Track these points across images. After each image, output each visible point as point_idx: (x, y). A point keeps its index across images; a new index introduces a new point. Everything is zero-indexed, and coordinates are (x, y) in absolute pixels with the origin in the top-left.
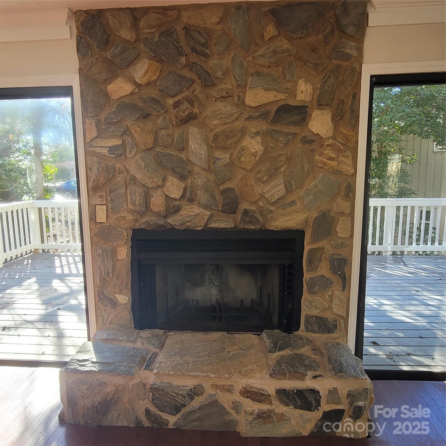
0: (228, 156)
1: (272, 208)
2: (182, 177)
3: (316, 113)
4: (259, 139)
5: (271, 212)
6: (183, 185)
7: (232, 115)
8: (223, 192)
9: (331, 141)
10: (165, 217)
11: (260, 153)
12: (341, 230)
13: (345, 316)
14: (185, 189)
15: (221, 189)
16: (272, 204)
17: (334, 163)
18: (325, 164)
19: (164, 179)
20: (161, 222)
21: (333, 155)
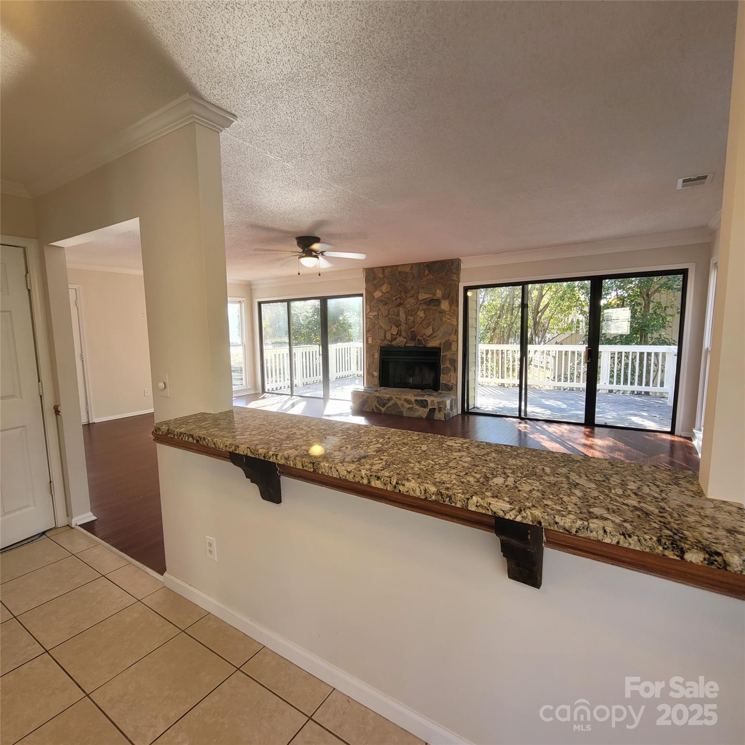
0: (413, 318)
1: (428, 338)
2: (397, 327)
3: (443, 302)
4: (423, 312)
5: (428, 340)
6: (397, 329)
7: (414, 303)
8: (411, 332)
9: (448, 312)
10: (391, 342)
11: (423, 317)
12: (453, 348)
13: (456, 384)
14: (398, 331)
15: (411, 330)
16: (428, 337)
17: (450, 321)
18: (446, 321)
19: (391, 327)
20: (390, 344)
21: (449, 318)
